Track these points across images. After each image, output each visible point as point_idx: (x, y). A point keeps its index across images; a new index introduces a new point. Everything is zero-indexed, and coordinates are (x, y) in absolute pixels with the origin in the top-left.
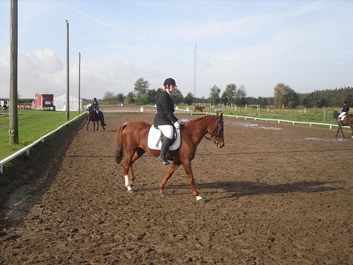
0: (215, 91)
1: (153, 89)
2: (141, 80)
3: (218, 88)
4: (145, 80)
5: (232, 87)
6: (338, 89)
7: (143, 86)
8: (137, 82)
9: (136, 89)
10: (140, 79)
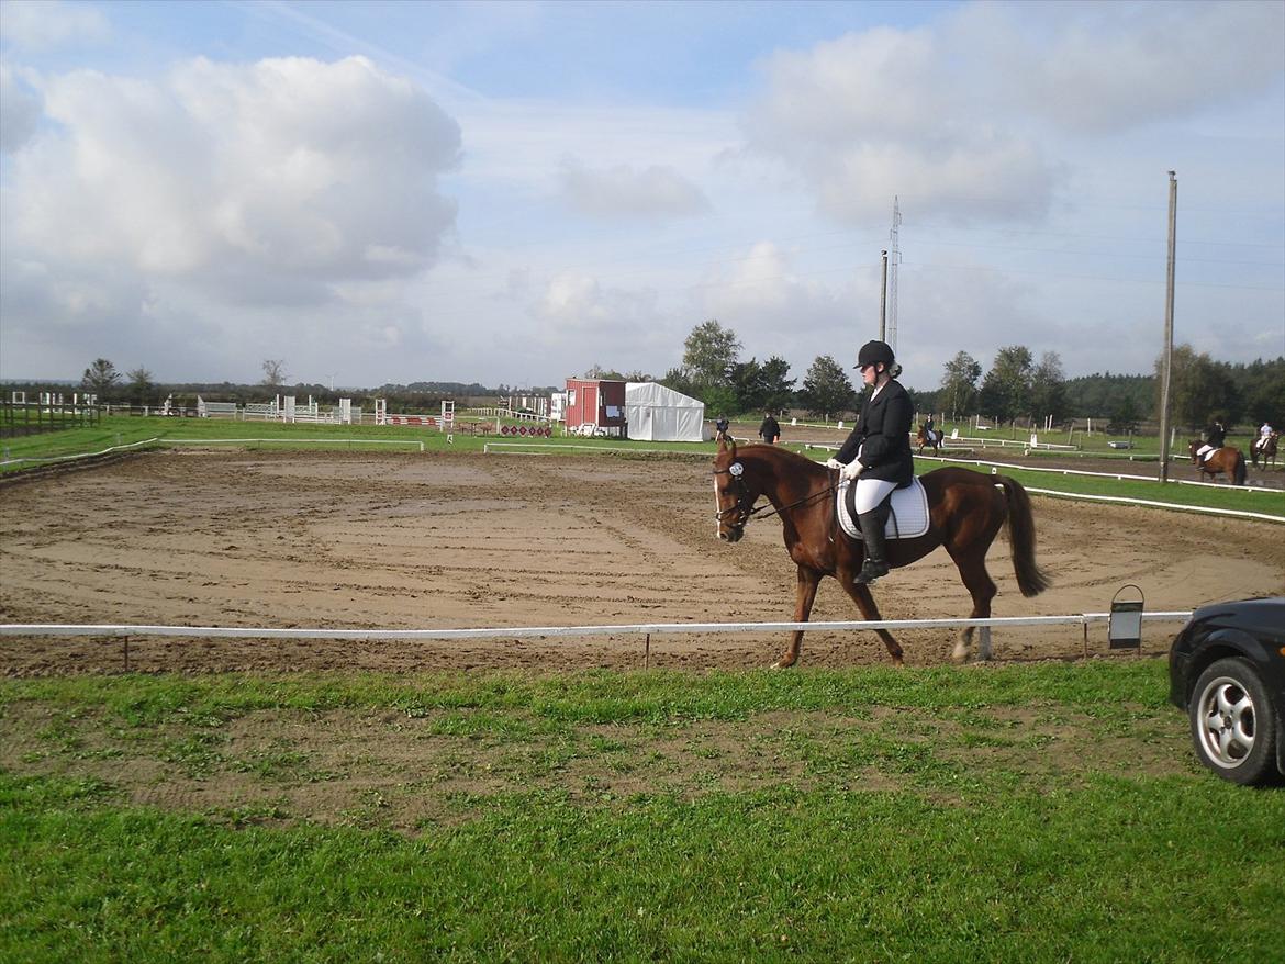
0: (963, 370)
1: (749, 361)
2: (710, 327)
3: (972, 360)
4: (724, 329)
5: (1015, 359)
6: (1264, 362)
7: (716, 351)
8: (697, 335)
9: (690, 359)
10: (708, 324)
